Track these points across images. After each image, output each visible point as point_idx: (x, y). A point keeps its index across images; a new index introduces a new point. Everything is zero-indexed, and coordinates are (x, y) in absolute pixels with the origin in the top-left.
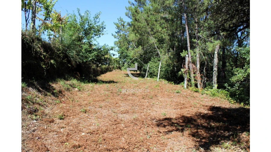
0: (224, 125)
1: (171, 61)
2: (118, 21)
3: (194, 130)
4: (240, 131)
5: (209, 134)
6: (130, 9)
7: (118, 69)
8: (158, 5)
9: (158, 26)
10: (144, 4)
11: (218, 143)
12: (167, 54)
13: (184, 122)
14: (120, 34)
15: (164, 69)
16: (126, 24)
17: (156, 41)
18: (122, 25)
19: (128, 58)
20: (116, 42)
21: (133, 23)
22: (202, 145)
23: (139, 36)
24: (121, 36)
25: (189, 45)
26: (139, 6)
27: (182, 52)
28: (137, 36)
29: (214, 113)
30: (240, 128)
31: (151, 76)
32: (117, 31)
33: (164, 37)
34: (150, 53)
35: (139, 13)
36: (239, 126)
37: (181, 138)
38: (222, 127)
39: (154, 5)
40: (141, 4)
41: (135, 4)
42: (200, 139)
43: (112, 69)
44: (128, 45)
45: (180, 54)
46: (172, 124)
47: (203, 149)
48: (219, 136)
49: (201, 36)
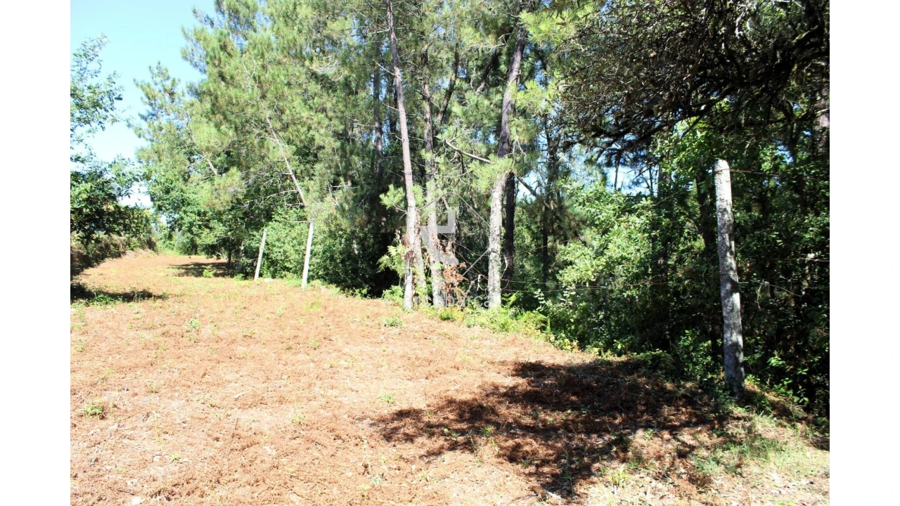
0: (577, 417)
1: (345, 221)
2: (150, 75)
3: (506, 441)
4: (627, 428)
5: (552, 447)
6: (199, 38)
7: (142, 247)
8: (300, 31)
9: (298, 101)
10: (250, 24)
11: (590, 474)
12: (329, 198)
13: (461, 418)
14: (156, 123)
15: (319, 248)
16: (179, 90)
17: (289, 154)
18: (165, 90)
19: (189, 209)
20: (142, 150)
21: (212, 87)
22: (548, 483)
23: (231, 133)
24: (161, 129)
25: (408, 168)
26: (234, 30)
27: (385, 191)
28: (225, 134)
29: (532, 381)
30: (624, 420)
31: (276, 271)
32: (145, 114)
33: (319, 141)
34: (267, 192)
35: (232, 52)
36: (618, 415)
37: (479, 473)
38: (577, 423)
39: (284, 30)
40: (239, 23)
41: (216, 22)
42: (534, 467)
43: (121, 250)
44: (188, 163)
45: (380, 200)
46: (430, 430)
47: (559, 497)
48: (580, 451)
49: (448, 143)
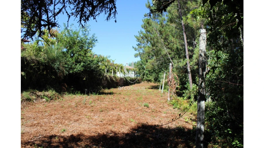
2: (139, 34)
14: (140, 46)
18: (141, 37)
20: (136, 54)
25: (187, 53)
26: (154, 18)
35: (150, 24)
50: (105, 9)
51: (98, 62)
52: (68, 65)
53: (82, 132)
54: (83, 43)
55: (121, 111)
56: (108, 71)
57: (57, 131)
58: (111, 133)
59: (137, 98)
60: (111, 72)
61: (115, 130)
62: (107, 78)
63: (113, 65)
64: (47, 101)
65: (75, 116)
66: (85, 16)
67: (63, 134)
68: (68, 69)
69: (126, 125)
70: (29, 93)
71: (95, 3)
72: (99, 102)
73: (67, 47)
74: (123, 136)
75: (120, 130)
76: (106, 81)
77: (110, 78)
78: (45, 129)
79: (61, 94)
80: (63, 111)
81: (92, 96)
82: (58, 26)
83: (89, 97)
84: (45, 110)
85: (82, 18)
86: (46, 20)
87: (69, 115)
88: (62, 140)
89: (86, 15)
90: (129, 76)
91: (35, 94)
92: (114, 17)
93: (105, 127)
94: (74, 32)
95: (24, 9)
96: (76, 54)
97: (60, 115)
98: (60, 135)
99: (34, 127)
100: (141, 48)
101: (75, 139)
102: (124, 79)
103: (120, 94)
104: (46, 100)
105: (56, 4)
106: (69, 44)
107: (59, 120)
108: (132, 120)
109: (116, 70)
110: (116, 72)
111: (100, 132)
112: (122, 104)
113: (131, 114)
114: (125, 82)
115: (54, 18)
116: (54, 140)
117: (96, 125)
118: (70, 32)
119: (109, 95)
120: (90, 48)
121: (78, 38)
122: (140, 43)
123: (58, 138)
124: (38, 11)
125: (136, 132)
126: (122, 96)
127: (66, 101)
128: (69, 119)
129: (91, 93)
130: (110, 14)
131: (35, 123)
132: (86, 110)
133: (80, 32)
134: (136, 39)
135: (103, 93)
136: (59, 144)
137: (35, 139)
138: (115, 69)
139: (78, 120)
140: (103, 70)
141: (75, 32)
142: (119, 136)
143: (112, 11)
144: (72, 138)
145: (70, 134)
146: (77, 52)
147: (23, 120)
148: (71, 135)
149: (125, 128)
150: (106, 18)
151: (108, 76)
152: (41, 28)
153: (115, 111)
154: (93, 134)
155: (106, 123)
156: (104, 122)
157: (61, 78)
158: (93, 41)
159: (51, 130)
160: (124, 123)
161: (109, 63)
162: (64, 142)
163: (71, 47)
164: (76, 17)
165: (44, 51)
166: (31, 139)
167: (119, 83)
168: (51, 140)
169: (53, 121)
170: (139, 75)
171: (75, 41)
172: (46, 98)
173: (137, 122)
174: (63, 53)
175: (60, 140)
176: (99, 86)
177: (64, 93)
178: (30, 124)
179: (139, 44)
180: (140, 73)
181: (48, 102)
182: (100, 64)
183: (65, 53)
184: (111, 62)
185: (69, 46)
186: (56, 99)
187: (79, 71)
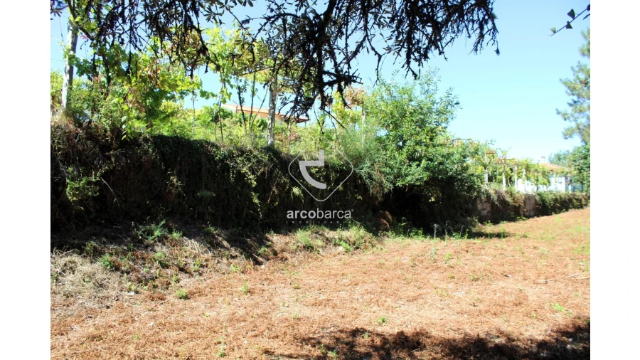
18: (582, 82)
32: (571, 102)
50: (466, 26)
51: (464, 157)
52: (392, 168)
53: (425, 327)
54: (424, 115)
55: (527, 282)
56: (490, 179)
57: (366, 320)
58: (498, 337)
59: (572, 249)
60: (501, 182)
61: (510, 329)
62: (488, 196)
63: (503, 162)
64: (347, 251)
65: (410, 288)
66: (418, 50)
67: (379, 330)
68: (392, 177)
69: (539, 320)
70: (309, 233)
71: (440, 16)
72: (468, 256)
73: (388, 126)
74: (531, 347)
75: (522, 330)
76: (489, 205)
77: (499, 197)
78: (343, 314)
79: (377, 235)
80: (381, 276)
81: (452, 241)
82: (358, 80)
83: (443, 243)
84: (341, 273)
85: (412, 56)
86: (333, 71)
87: (395, 285)
88: (378, 341)
89: (420, 48)
90: (552, 188)
91: (322, 235)
92: (492, 41)
93: (483, 319)
94: (401, 88)
95: (289, 57)
96: (409, 142)
97: (374, 284)
98: (374, 330)
99: (320, 307)
100: (581, 111)
101: (407, 341)
102: (537, 198)
103: (526, 237)
104: (344, 250)
105: (350, 35)
106: (392, 118)
107: (373, 296)
108: (557, 306)
109: (513, 174)
110: (513, 179)
111: (468, 331)
112: (529, 265)
113: (556, 291)
114: (539, 205)
115: (346, 66)
116: (360, 340)
117: (461, 313)
118: (393, 89)
119: (495, 240)
120: (444, 125)
121: (413, 103)
122: (579, 98)
123: (369, 336)
124: (315, 56)
125: (570, 340)
126: (531, 243)
127: (390, 252)
128: (395, 294)
129: (450, 234)
130: (482, 36)
131: (321, 298)
132: (436, 275)
133: (415, 87)
134: (566, 89)
135: (480, 235)
136: (371, 350)
137: (321, 334)
138: (510, 172)
139: (415, 299)
140: (478, 177)
141: (403, 88)
142: (518, 346)
143: (485, 27)
144: (399, 338)
145: (396, 331)
146: (412, 135)
147: (299, 291)
148: (398, 333)
149: (536, 326)
150: (472, 47)
151: (492, 192)
152: (324, 89)
153: (511, 280)
154: (451, 335)
155: (486, 309)
156: (481, 307)
157: (377, 198)
158: (449, 107)
159: (354, 316)
160: (534, 314)
161: (493, 156)
162: (382, 347)
163: (396, 126)
164: (398, 54)
165: (337, 138)
166: (314, 333)
167: (522, 209)
168: (355, 339)
169: (359, 297)
170: (578, 185)
171: (406, 111)
172: (344, 244)
173: (574, 313)
174: (379, 140)
175: (373, 341)
176: (470, 217)
177: (384, 235)
178: (313, 301)
179: (575, 102)
180: (583, 180)
181: (350, 253)
182: (469, 161)
183: (384, 141)
184: (500, 155)
185: (391, 123)
186: (366, 248)
187: (417, 180)
